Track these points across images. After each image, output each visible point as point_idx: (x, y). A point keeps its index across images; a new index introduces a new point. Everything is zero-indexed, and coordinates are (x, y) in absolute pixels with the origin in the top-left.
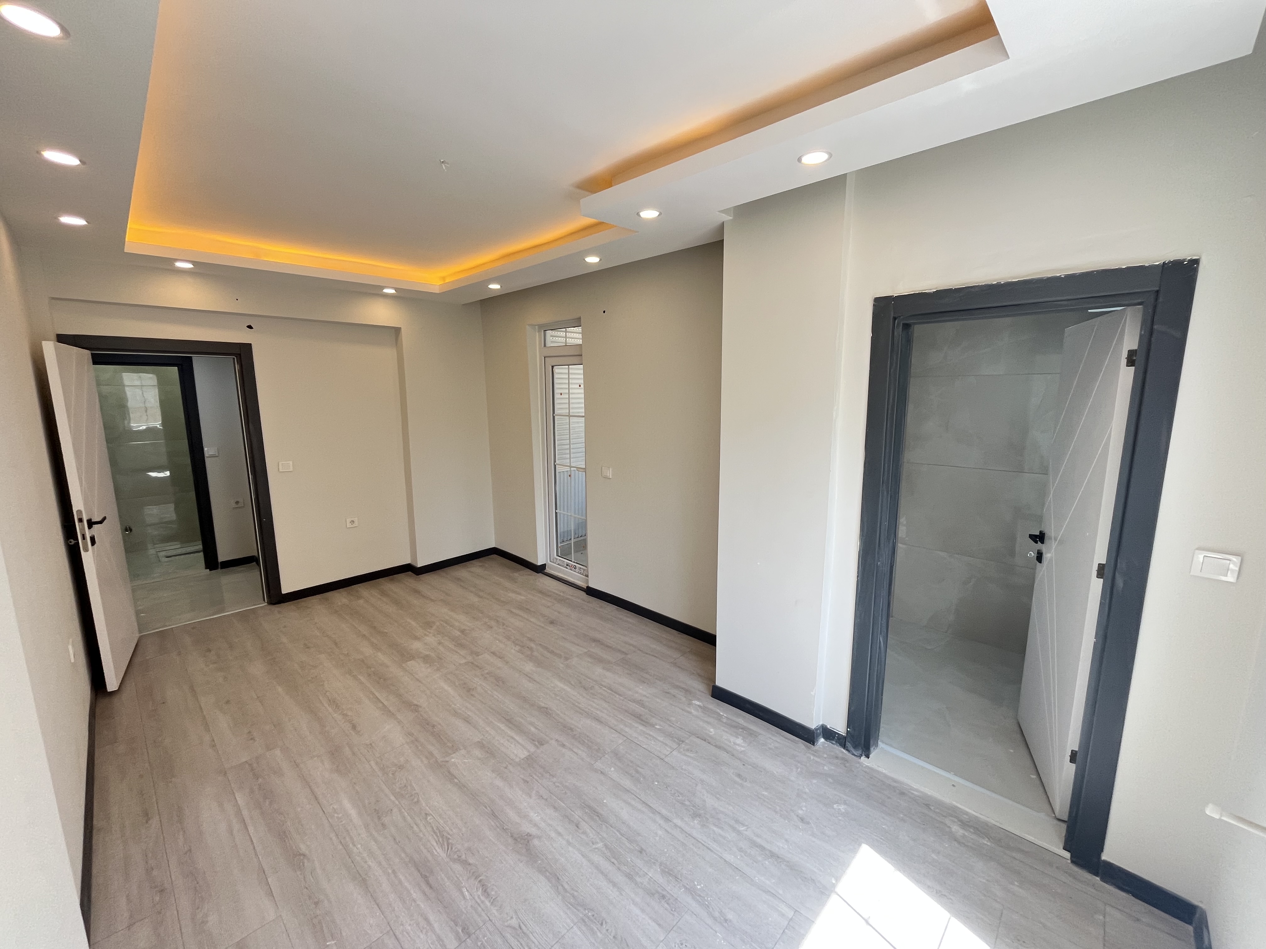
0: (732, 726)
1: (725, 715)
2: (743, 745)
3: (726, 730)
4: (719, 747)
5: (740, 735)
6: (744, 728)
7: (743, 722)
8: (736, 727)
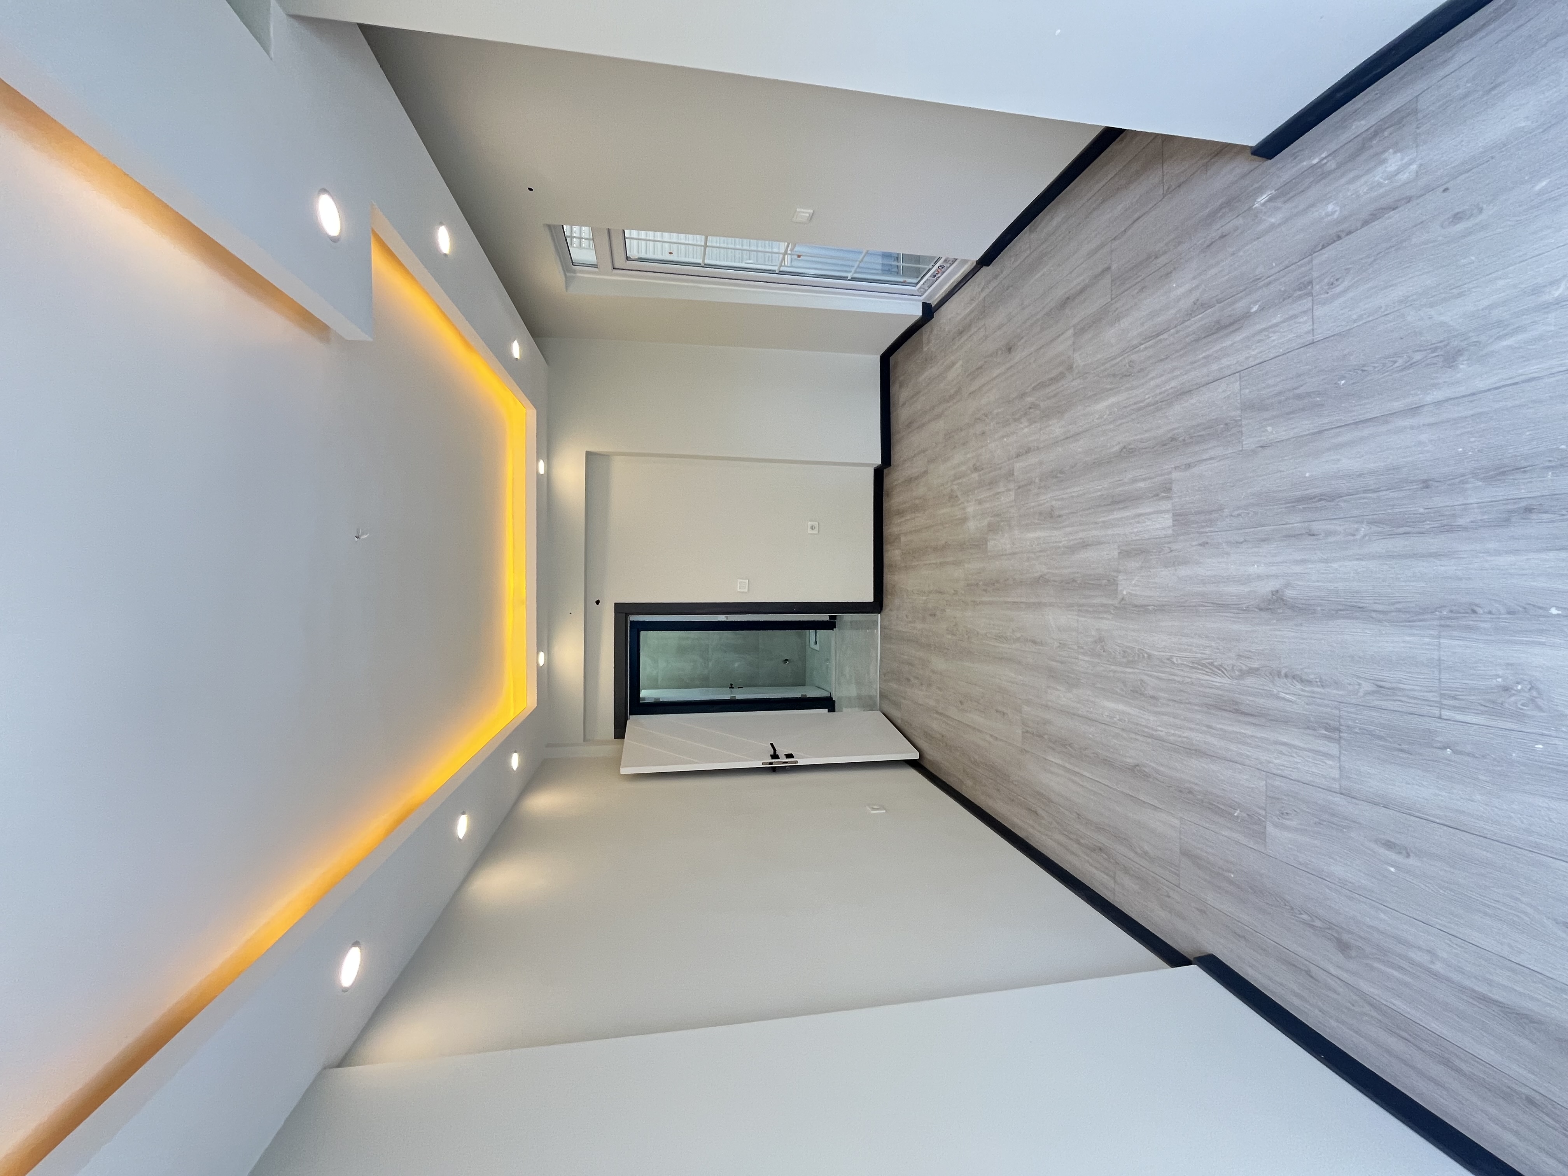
0: (1353, 157)
1: (1323, 155)
2: (1406, 159)
3: (1351, 175)
4: (1374, 216)
5: (1384, 151)
6: (1376, 132)
7: (1363, 122)
8: (1362, 148)
